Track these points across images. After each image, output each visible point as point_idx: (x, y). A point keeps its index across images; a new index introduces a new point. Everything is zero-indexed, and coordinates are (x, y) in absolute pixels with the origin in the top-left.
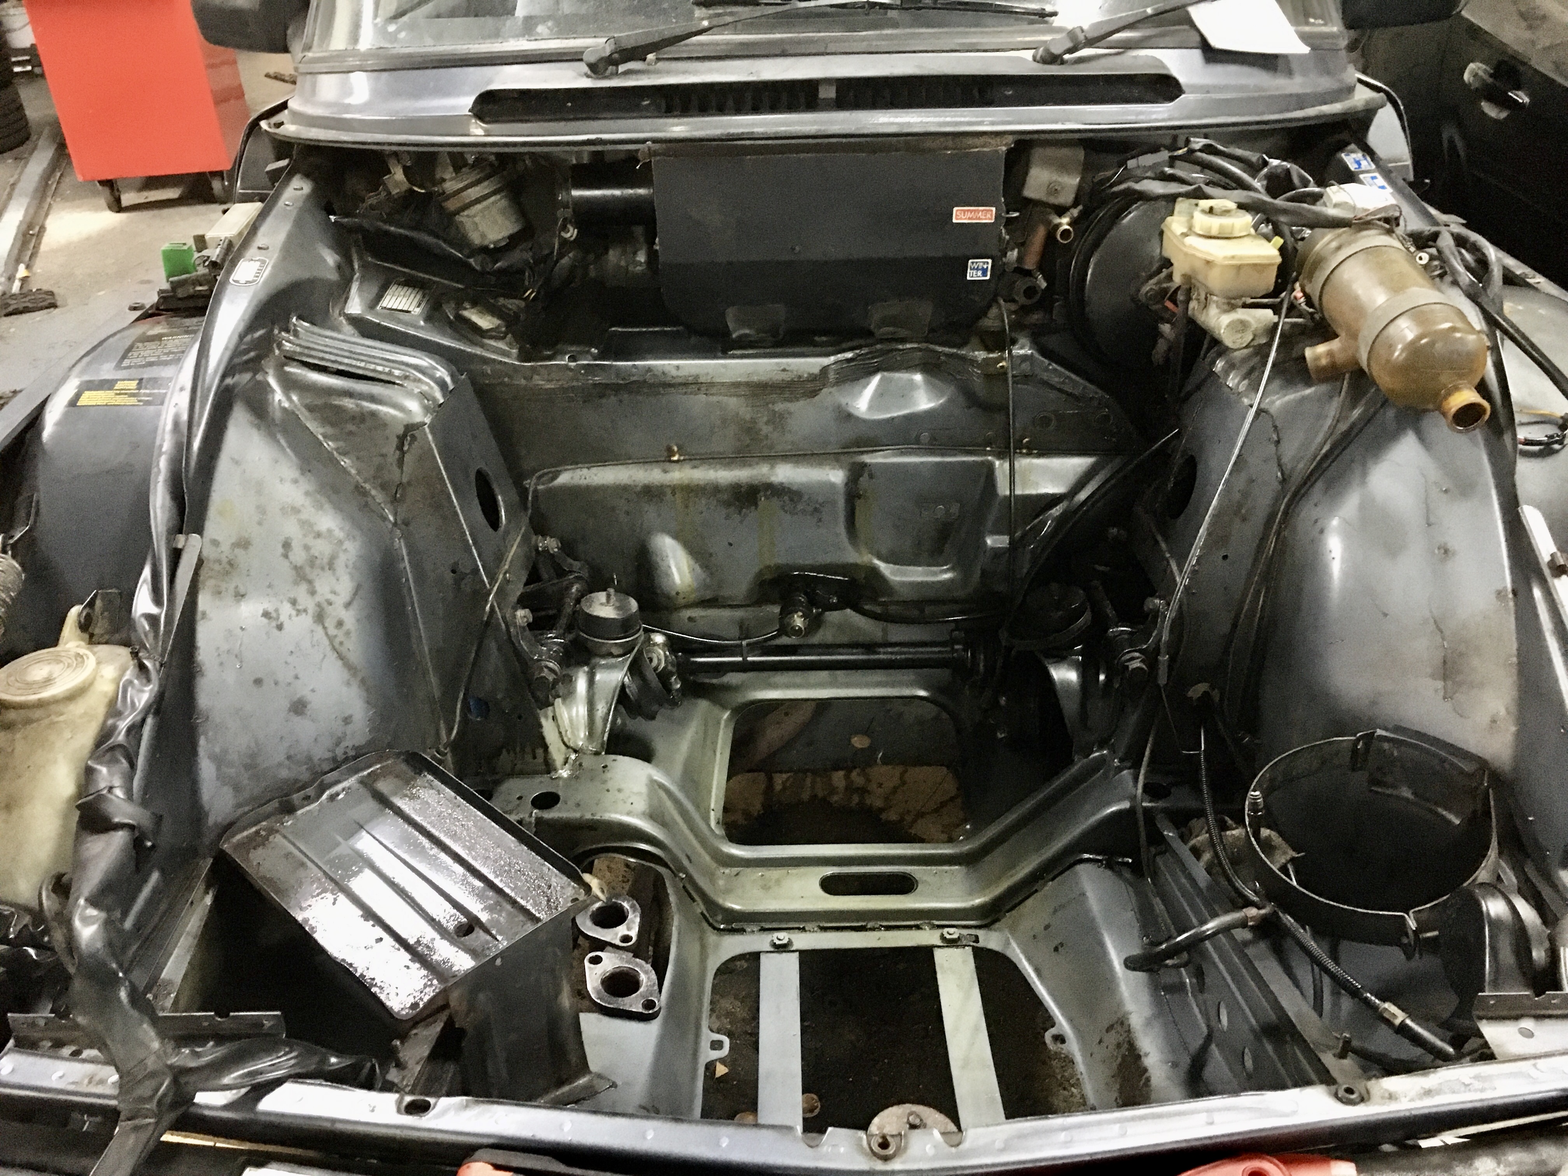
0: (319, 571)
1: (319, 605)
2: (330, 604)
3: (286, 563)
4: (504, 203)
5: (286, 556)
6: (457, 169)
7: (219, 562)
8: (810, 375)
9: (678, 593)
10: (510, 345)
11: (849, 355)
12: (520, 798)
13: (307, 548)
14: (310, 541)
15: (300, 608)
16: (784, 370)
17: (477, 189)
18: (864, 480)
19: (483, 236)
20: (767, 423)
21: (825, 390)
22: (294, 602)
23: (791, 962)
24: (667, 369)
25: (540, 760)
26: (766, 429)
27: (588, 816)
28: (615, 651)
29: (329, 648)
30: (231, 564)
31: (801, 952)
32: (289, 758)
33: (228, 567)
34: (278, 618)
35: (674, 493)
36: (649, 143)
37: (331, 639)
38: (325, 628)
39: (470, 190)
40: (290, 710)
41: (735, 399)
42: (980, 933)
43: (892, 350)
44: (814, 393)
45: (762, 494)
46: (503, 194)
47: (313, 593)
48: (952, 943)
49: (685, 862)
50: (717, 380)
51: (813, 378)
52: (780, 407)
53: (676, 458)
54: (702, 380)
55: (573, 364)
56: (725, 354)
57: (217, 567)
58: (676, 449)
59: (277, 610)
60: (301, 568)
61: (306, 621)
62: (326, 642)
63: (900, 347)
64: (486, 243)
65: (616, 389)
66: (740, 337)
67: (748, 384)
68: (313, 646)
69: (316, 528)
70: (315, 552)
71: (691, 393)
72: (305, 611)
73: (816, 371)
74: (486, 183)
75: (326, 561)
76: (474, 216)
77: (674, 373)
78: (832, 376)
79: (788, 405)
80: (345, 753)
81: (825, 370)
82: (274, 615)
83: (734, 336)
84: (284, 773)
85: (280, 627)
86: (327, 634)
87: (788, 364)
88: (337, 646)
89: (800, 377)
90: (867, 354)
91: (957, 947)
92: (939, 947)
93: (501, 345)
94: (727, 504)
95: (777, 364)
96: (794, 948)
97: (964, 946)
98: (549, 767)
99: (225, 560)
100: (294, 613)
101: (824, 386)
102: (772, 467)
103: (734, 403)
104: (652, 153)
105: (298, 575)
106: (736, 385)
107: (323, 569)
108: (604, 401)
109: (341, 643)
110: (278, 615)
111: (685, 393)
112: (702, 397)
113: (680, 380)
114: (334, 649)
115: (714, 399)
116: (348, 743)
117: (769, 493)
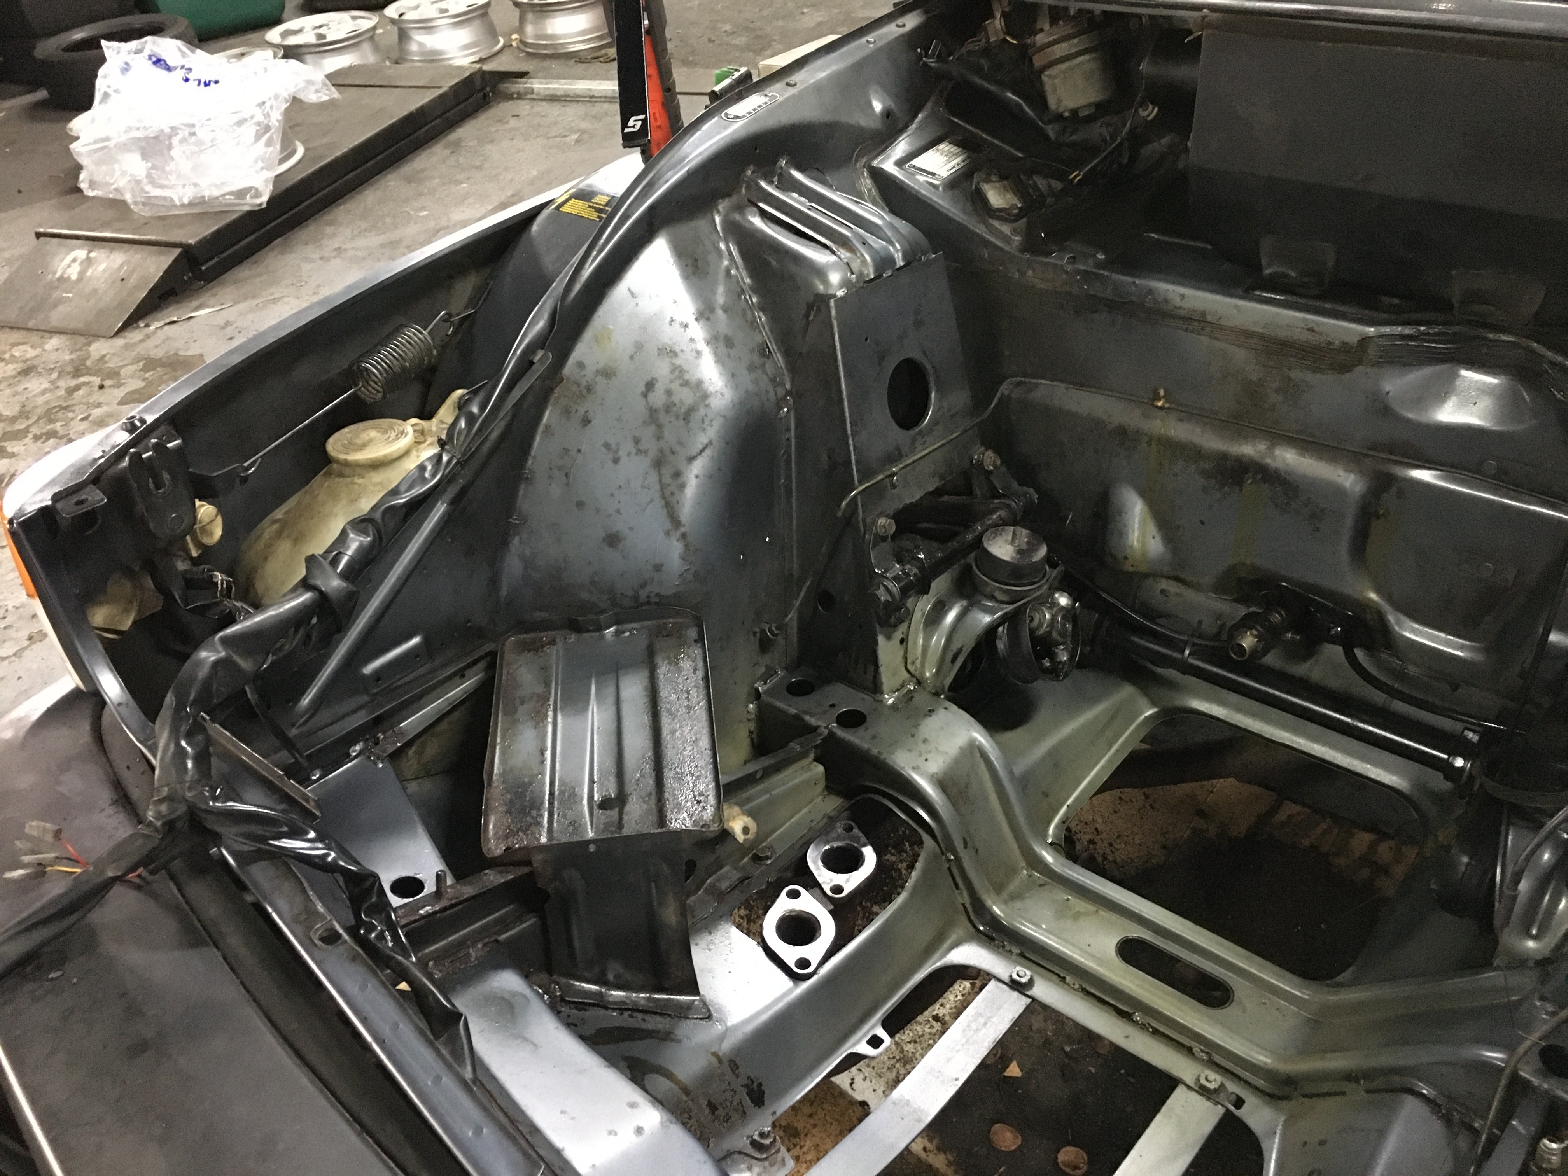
0: (673, 419)
1: (661, 451)
2: (673, 453)
3: (643, 401)
4: (1093, 65)
5: (645, 395)
6: (1054, 21)
7: (578, 385)
8: (1345, 344)
9: (1126, 558)
10: (1015, 231)
11: (1408, 330)
12: (833, 706)
13: (669, 393)
14: (675, 386)
15: (641, 448)
16: (1311, 330)
17: (1064, 45)
18: (1389, 499)
19: (1059, 101)
20: (1277, 391)
21: (1360, 368)
22: (637, 441)
23: (1016, 1005)
24: (1170, 296)
25: (870, 677)
26: (1274, 398)
27: (875, 751)
28: (1000, 596)
29: (657, 495)
30: (589, 389)
31: (1034, 1000)
32: (592, 582)
33: (584, 392)
34: (617, 452)
35: (1149, 443)
36: (1205, 10)
37: (663, 487)
38: (660, 475)
39: (1057, 46)
40: (604, 540)
41: (1243, 351)
42: (1251, 1101)
43: (1476, 338)
44: (1344, 368)
45: (1250, 475)
46: (1093, 55)
47: (659, 438)
48: (1204, 1091)
49: (959, 844)
50: (1223, 322)
51: (1345, 348)
52: (1297, 374)
53: (1160, 404)
54: (1209, 318)
55: (1069, 268)
56: (1247, 294)
57: (574, 388)
58: (1162, 393)
59: (618, 444)
60: (656, 410)
61: (643, 464)
62: (658, 487)
63: (1491, 336)
64: (1061, 110)
65: (1112, 306)
66: (1273, 276)
67: (1262, 337)
68: (643, 487)
69: (687, 377)
70: (676, 399)
71: (1192, 331)
72: (646, 452)
73: (1354, 340)
74: (1076, 41)
75: (683, 410)
76: (1056, 77)
77: (1178, 302)
78: (1372, 352)
79: (1309, 377)
80: (648, 597)
81: (1365, 340)
82: (614, 447)
83: (1268, 271)
84: (584, 595)
85: (616, 461)
86: (660, 481)
87: (1318, 324)
88: (667, 494)
89: (1330, 343)
90: (1435, 334)
91: (1209, 1099)
92: (1189, 1088)
93: (1006, 229)
94: (1207, 474)
95: (1304, 320)
96: (1029, 993)
97: (1217, 1103)
98: (876, 688)
99: (584, 383)
100: (634, 451)
101: (1360, 362)
102: (1271, 448)
103: (1240, 355)
104: (1204, 24)
105: (651, 416)
106: (1248, 334)
107: (677, 417)
108: (1096, 316)
109: (672, 494)
110: (618, 449)
111: (1187, 330)
112: (1205, 340)
113: (1182, 312)
114: (663, 497)
115: (1217, 344)
116: (654, 589)
117: (1259, 476)
